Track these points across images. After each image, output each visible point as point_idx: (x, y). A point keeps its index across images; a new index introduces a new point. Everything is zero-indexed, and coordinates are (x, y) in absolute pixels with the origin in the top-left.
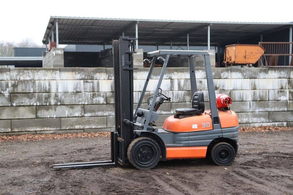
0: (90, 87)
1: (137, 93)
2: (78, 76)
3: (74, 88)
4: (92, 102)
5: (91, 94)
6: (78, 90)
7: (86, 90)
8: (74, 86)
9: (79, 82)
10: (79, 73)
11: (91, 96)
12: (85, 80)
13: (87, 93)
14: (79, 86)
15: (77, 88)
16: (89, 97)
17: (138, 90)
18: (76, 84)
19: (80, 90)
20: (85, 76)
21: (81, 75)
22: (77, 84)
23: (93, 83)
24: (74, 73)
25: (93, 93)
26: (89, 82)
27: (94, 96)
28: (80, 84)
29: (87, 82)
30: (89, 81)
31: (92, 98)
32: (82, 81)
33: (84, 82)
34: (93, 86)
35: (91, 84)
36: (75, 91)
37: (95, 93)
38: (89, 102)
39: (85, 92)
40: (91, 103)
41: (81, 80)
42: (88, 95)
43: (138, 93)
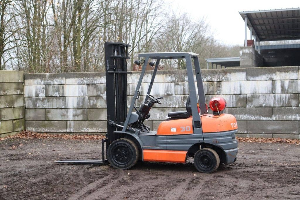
0: (181, 90)
1: (231, 96)
2: (169, 79)
3: (165, 91)
4: (183, 105)
5: (181, 97)
6: (169, 93)
7: (177, 93)
8: (165, 89)
9: (170, 85)
10: (169, 76)
11: (182, 99)
12: (176, 83)
13: (178, 96)
14: (170, 89)
15: (167, 91)
16: (180, 100)
17: (232, 93)
18: (166, 87)
19: (171, 93)
20: (176, 78)
21: (172, 78)
22: (168, 87)
23: (183, 85)
24: (165, 75)
25: (184, 96)
26: (180, 85)
27: (185, 99)
28: (171, 87)
29: (178, 85)
30: (180, 83)
31: (183, 101)
32: (173, 84)
33: (175, 85)
34: (184, 89)
35: (182, 87)
36: (166, 94)
37: (186, 95)
38: (180, 105)
39: (176, 95)
40: (182, 107)
41: (172, 82)
42: (179, 98)
43: (233, 96)
